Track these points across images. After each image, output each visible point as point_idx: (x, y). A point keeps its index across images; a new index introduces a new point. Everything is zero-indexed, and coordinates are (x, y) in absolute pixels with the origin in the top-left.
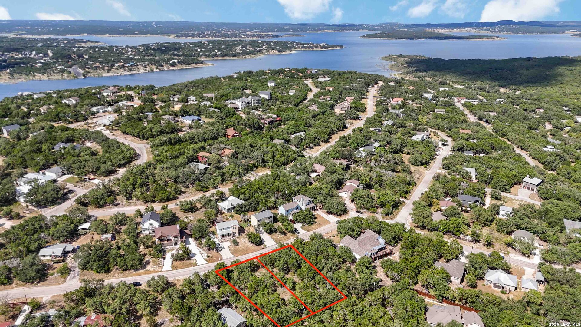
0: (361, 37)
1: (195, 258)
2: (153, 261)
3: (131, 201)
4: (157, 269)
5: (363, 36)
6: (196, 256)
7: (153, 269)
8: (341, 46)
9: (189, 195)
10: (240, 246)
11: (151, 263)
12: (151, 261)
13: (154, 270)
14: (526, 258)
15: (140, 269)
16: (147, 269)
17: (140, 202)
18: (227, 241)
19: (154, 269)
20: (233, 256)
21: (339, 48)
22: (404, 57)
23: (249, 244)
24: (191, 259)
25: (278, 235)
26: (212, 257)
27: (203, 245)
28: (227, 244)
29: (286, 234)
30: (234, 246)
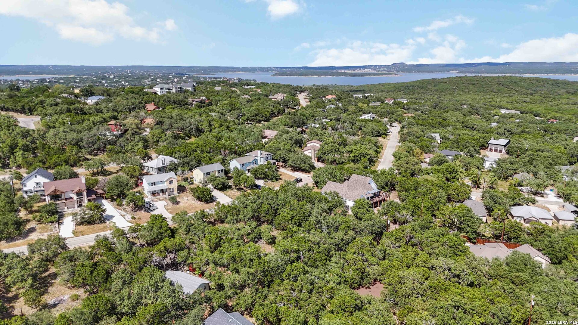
1: (112, 220)
2: (40, 228)
3: (8, 169)
6: (114, 218)
10: (181, 205)
11: (38, 230)
15: (18, 239)
16: (30, 237)
18: (161, 200)
23: (194, 202)
24: (106, 223)
25: (234, 192)
26: (139, 219)
27: (124, 207)
28: (161, 204)
29: (245, 191)
30: (172, 205)
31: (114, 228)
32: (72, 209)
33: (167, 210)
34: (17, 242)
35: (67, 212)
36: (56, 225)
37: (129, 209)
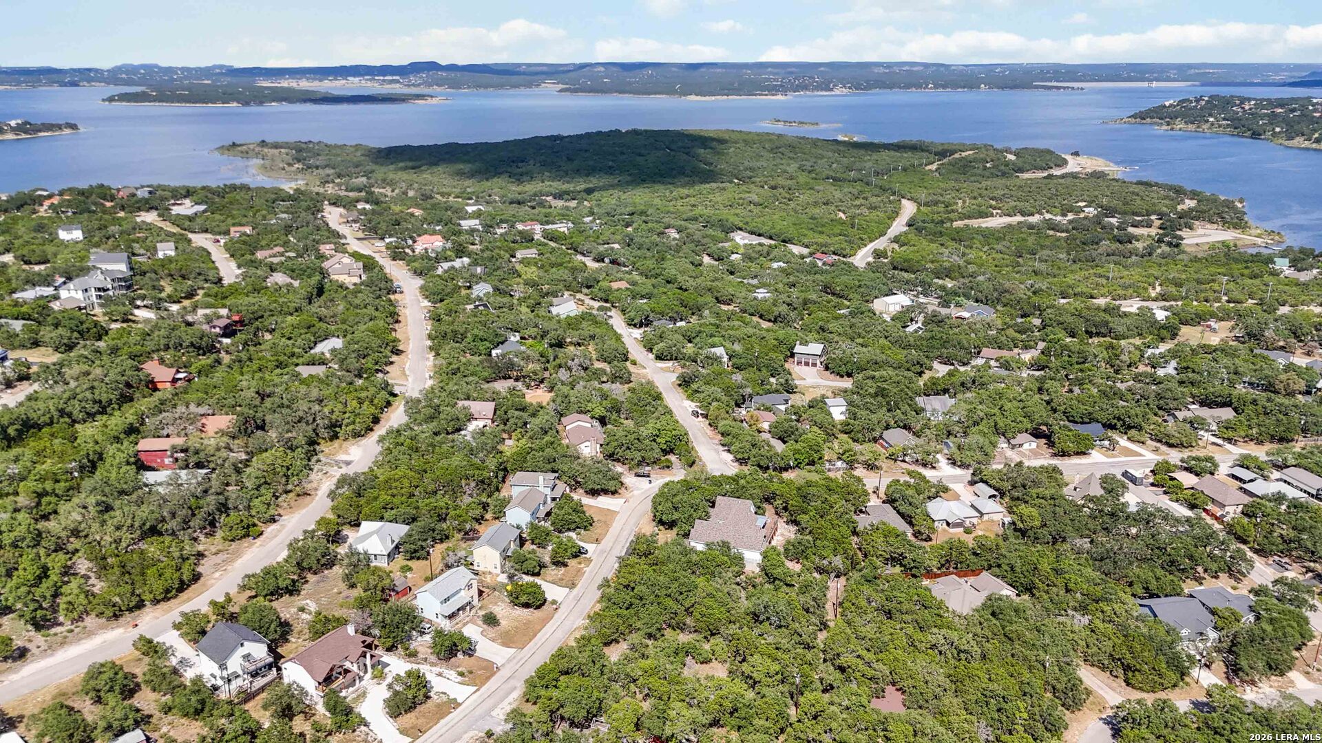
0: (103, 100)
1: (435, 690)
3: (58, 629)
5: (111, 99)
8: (73, 127)
9: (221, 557)
10: (504, 623)
14: (933, 470)
17: (90, 621)
18: (469, 623)
20: (512, 651)
21: (67, 131)
22: (276, 146)
23: (517, 612)
24: (431, 697)
25: (553, 572)
26: (471, 672)
27: (420, 656)
28: (472, 631)
29: (565, 565)
30: (490, 629)
31: (454, 704)
32: (351, 689)
33: (493, 640)
35: (349, 698)
36: (363, 728)
37: (433, 658)
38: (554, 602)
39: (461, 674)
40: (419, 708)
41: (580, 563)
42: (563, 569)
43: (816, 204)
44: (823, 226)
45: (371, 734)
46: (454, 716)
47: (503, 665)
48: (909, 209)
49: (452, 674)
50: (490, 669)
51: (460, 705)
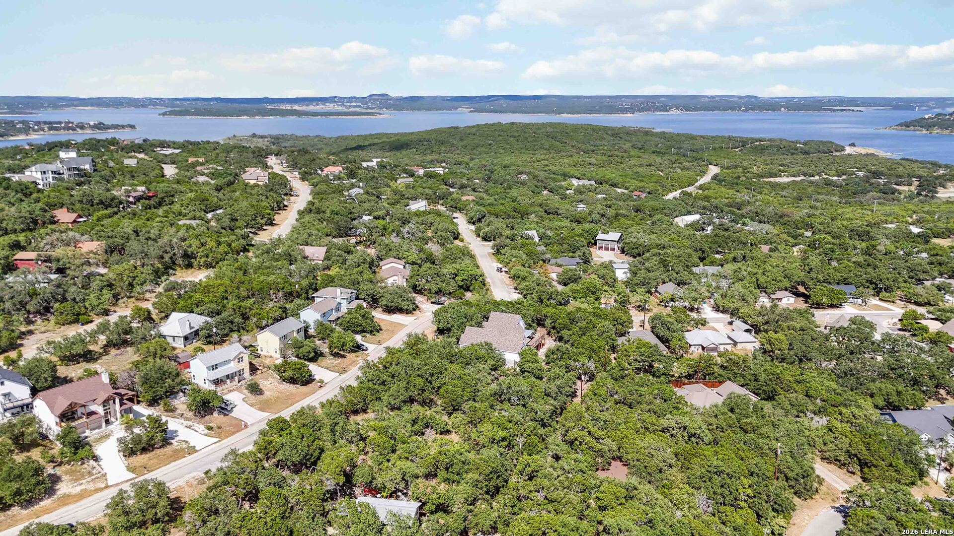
0: (160, 115)
1: (178, 438)
2: (66, 473)
4: (91, 486)
6: (178, 434)
7: (78, 489)
8: (132, 127)
9: (46, 335)
10: (268, 393)
11: (64, 477)
12: (58, 473)
13: (86, 489)
15: (41, 500)
16: (59, 493)
18: (233, 390)
19: (83, 487)
20: (269, 414)
21: (128, 129)
23: (283, 386)
24: (171, 444)
25: (330, 360)
26: (219, 428)
27: (178, 412)
28: (235, 396)
29: (343, 357)
30: (253, 397)
31: (192, 450)
32: (97, 431)
33: (252, 405)
34: (42, 504)
35: (92, 438)
36: (92, 462)
37: (190, 414)
38: (321, 381)
39: (210, 428)
40: (156, 452)
41: (358, 357)
42: (340, 360)
43: (641, 166)
44: (643, 177)
45: (98, 467)
46: (188, 459)
47: (252, 424)
48: (714, 170)
49: (201, 428)
50: (240, 426)
51: (197, 451)
